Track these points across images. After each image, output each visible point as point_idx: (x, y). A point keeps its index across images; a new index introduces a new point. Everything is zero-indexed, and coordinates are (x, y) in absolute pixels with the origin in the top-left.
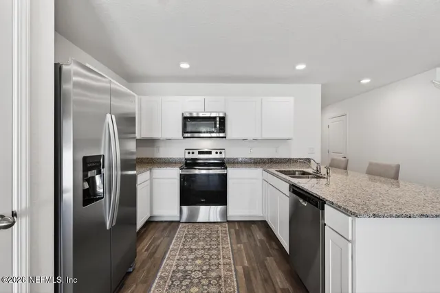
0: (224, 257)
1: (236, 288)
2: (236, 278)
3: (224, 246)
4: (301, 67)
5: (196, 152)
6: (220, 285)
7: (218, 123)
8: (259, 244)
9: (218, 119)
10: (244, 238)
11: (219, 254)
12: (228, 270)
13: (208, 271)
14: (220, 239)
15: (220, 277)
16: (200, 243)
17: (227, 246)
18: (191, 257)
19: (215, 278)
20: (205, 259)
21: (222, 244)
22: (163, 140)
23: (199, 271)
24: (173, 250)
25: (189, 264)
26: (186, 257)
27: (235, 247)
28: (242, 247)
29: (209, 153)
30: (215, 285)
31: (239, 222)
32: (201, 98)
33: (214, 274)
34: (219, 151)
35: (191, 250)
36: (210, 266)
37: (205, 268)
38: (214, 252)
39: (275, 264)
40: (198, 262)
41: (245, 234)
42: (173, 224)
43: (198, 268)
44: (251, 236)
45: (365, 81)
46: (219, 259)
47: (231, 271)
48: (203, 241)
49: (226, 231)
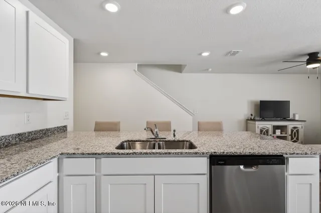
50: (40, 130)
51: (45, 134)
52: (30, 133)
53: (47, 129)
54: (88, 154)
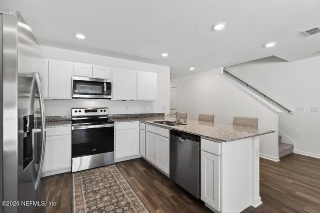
0: (125, 190)
1: (143, 206)
2: (140, 200)
3: (120, 181)
4: (165, 55)
5: (83, 111)
6: (132, 209)
7: (105, 87)
8: (144, 174)
9: (105, 84)
10: (132, 172)
11: (120, 188)
12: (132, 197)
13: (117, 202)
14: (115, 177)
15: (129, 203)
16: (100, 184)
17: (123, 181)
18: (98, 196)
19: (126, 205)
20: (110, 195)
21: (119, 180)
23: (110, 205)
24: (77, 196)
25: (98, 202)
26: (93, 198)
27: (129, 180)
28: (134, 179)
29: (95, 111)
30: (128, 210)
31: (122, 162)
32: (89, 66)
33: (123, 203)
34: (103, 110)
35: (95, 192)
36: (117, 199)
37: (114, 201)
38: (115, 187)
39: (160, 183)
40: (106, 198)
41: (131, 170)
42: (65, 175)
43: (108, 203)
44: (136, 170)
45: (192, 69)
46: (121, 192)
47: (135, 197)
48: (102, 182)
49: (116, 170)
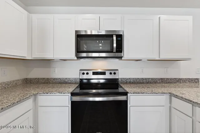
5: (91, 73)
7: (115, 42)
9: (115, 38)
22: (57, 61)
29: (104, 73)
32: (96, 16)
34: (113, 72)
50: (174, 79)
51: (178, 81)
52: (167, 79)
53: (179, 78)
54: (186, 99)
